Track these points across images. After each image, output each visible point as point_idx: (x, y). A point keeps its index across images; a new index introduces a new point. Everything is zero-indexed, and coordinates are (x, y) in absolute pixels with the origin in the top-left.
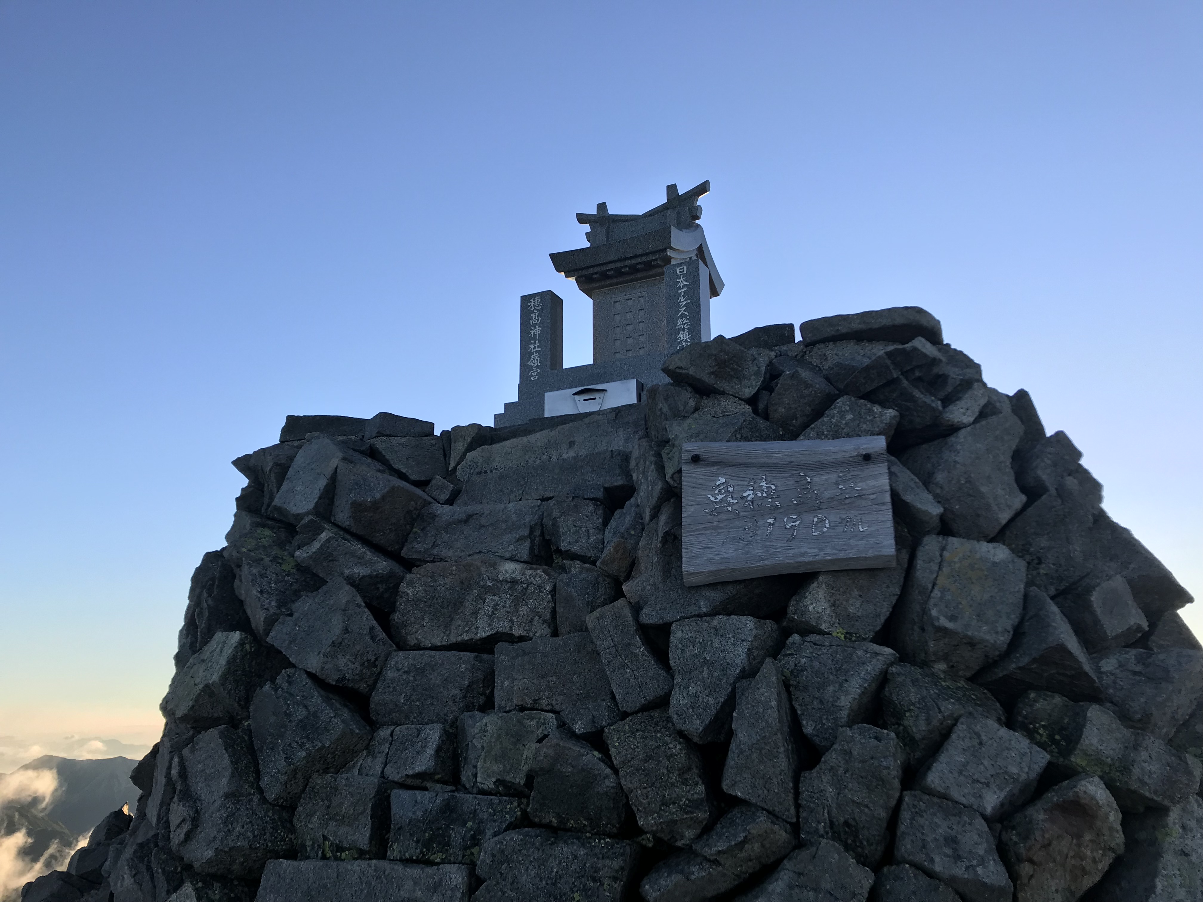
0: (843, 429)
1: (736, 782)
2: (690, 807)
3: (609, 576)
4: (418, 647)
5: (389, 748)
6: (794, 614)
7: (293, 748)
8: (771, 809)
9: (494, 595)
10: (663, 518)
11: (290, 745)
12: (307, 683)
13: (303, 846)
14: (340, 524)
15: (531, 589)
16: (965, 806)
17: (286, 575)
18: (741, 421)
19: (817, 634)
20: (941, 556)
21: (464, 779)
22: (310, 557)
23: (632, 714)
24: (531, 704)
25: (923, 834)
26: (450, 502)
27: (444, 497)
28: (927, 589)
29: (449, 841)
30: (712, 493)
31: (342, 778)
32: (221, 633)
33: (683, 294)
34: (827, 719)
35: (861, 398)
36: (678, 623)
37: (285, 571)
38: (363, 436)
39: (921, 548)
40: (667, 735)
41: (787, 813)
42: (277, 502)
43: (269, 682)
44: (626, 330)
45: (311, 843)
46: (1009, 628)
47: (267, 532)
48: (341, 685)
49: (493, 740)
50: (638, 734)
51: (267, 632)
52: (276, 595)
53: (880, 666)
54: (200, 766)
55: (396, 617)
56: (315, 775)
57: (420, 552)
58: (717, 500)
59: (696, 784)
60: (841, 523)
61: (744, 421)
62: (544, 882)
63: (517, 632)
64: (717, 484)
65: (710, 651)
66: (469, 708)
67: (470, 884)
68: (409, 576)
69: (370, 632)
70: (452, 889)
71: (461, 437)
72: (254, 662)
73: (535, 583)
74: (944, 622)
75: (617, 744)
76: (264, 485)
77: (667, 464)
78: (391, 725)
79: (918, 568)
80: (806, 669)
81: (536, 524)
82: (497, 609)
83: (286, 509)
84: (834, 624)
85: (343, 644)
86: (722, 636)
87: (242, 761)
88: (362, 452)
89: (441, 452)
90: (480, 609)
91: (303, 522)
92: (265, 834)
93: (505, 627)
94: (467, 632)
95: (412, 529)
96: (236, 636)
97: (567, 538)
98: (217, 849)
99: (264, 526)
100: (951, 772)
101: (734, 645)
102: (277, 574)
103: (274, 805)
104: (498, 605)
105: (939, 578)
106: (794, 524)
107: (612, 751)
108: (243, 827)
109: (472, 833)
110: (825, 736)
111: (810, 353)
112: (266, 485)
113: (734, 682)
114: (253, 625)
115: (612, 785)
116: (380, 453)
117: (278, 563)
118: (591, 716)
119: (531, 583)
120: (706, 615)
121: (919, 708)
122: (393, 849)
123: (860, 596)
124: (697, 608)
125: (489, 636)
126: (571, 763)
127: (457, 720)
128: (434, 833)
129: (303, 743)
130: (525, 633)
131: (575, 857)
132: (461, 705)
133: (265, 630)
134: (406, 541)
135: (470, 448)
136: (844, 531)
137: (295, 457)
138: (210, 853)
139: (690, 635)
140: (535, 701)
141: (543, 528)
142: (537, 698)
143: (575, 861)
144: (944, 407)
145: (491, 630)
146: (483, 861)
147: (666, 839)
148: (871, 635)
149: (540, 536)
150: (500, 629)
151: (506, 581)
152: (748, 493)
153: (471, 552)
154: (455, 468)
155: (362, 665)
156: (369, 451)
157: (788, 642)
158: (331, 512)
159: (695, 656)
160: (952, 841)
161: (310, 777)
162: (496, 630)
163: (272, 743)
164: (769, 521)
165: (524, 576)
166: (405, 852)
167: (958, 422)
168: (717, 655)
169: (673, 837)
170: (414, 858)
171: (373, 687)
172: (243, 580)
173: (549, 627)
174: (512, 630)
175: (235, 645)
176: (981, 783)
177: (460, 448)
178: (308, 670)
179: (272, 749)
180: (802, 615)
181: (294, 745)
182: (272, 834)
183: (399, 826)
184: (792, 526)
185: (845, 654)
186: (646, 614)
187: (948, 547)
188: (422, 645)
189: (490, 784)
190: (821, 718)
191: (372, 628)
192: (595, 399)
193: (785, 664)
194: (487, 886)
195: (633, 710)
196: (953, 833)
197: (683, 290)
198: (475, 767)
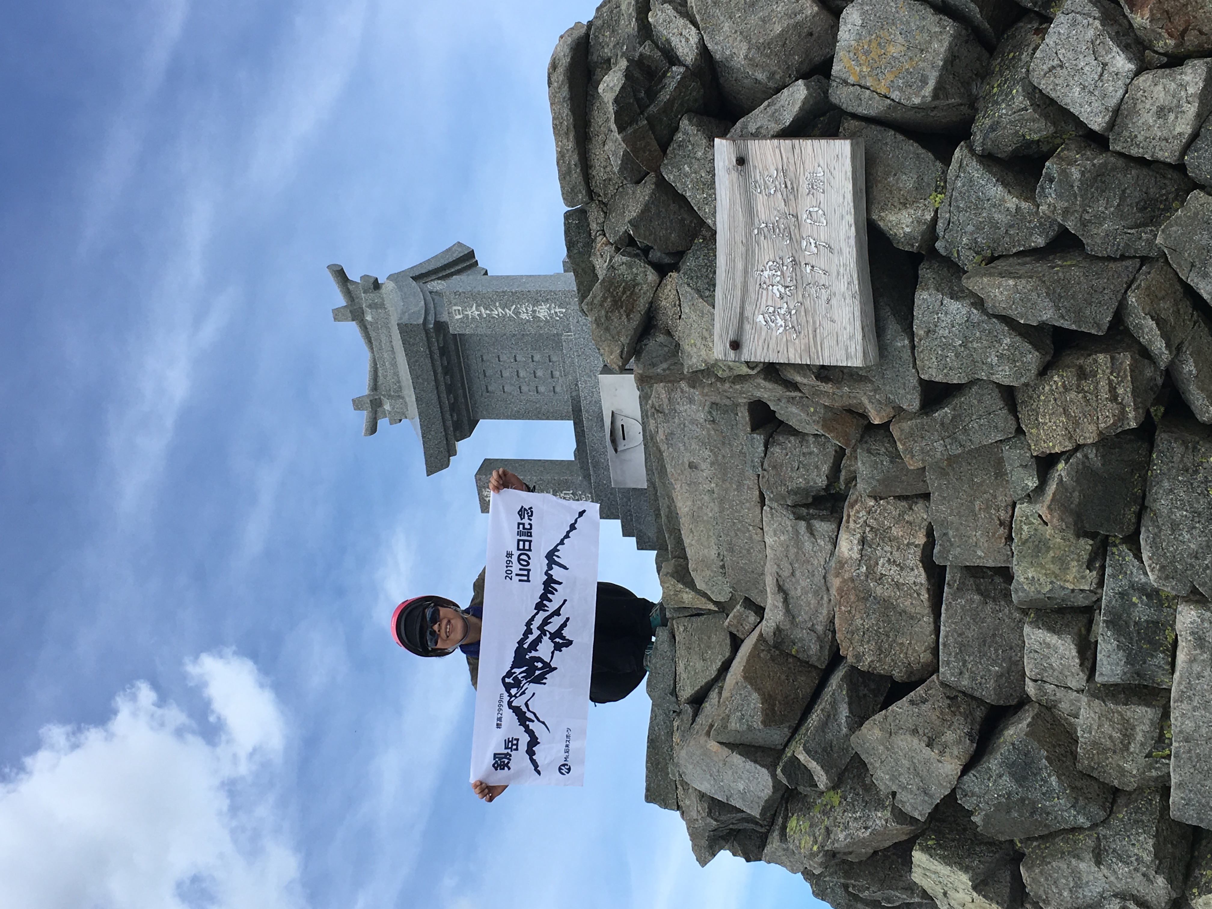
0: (702, 177)
1: (1095, 323)
2: (1119, 372)
3: (862, 437)
4: (935, 651)
5: (1051, 684)
6: (913, 246)
7: (1047, 791)
8: (1125, 286)
9: (878, 564)
10: (798, 379)
11: (1044, 794)
12: (974, 775)
13: (1157, 778)
14: (786, 739)
15: (871, 522)
16: (1126, 92)
17: (845, 800)
18: (689, 289)
19: (936, 224)
20: (853, 85)
21: (1087, 603)
22: (827, 772)
23: (1019, 424)
24: (1004, 529)
25: (1154, 139)
26: (760, 611)
27: (752, 618)
28: (890, 105)
29: (1153, 622)
30: (774, 329)
31: (1082, 737)
32: (913, 874)
33: (488, 312)
34: (1029, 222)
35: (664, 152)
36: (920, 372)
37: (840, 802)
38: (674, 712)
39: (844, 107)
40: (1043, 389)
41: (1130, 269)
42: (756, 813)
43: (972, 818)
44: (524, 378)
45: (1153, 771)
46: (937, 18)
47: (792, 823)
48: (977, 737)
49: (1044, 571)
50: (1041, 420)
51: (913, 820)
52: (869, 811)
53: (974, 163)
54: (1065, 894)
55: (898, 674)
56: (1079, 767)
57: (821, 647)
58: (783, 324)
59: (1095, 361)
60: (813, 194)
61: (689, 285)
62: (1197, 525)
63: (921, 539)
64: (765, 323)
65: (952, 339)
66: (1007, 595)
67: (1197, 602)
68: (850, 659)
69: (917, 704)
70: (1203, 621)
71: (676, 595)
72: (947, 836)
73: (865, 518)
74: (928, 91)
75: (1051, 444)
76: (731, 829)
77: (736, 372)
78: (1024, 681)
79: (866, 112)
80: (975, 238)
81: (794, 513)
82: (894, 561)
83: (766, 801)
84: (925, 205)
85: (930, 735)
86: (936, 326)
87: (1061, 846)
88: (696, 714)
89: (694, 619)
90: (893, 580)
91: (785, 781)
92: (1142, 821)
93: (915, 552)
94: (919, 595)
95: (793, 655)
96: (918, 856)
97: (813, 479)
98: (1156, 872)
99: (784, 828)
100: (1090, 103)
101: (946, 313)
102: (845, 811)
103: (1111, 811)
104: (889, 559)
105: (879, 91)
106: (813, 245)
107: (1057, 450)
108: (1133, 845)
109: (1144, 598)
110: (1048, 226)
111: (600, 196)
112: (731, 826)
113: (987, 316)
114: (904, 838)
115: (1094, 451)
116: (697, 692)
117: (831, 809)
118: (1020, 469)
119: (865, 522)
120: (912, 341)
121: (1021, 127)
122: (1161, 681)
123: (895, 175)
124: (905, 350)
125: (925, 571)
126: (1070, 493)
127: (1021, 609)
128: (1143, 639)
129: (1042, 780)
130: (924, 531)
131: (1171, 491)
132: (1003, 603)
133: (912, 825)
134: (807, 662)
135: (691, 584)
136: (824, 192)
137: (699, 791)
138: (1161, 881)
139: (934, 359)
140: (1002, 524)
141: (798, 505)
142: (998, 522)
143: (1176, 491)
144: (680, 63)
145: (918, 568)
146: (1173, 588)
147: (1154, 396)
148: (939, 164)
149: (808, 509)
150: (918, 558)
151: (862, 550)
152: (775, 291)
153: (824, 588)
154: (715, 603)
155: (954, 714)
156: (695, 705)
157: (945, 254)
158: (771, 749)
159: (957, 356)
160: (1162, 112)
161: (1081, 772)
162: (918, 562)
163: (1040, 815)
164: (808, 271)
165: (857, 530)
166: (1164, 669)
167: (697, 48)
168: (957, 332)
169: (1152, 389)
170: (1170, 659)
171: (980, 701)
172: (850, 850)
173: (916, 503)
174: (919, 545)
175: (928, 857)
176: (1103, 72)
177: (690, 596)
178: (959, 773)
179: (1048, 814)
180: (915, 239)
181: (1044, 789)
182: (1143, 814)
183: (1135, 676)
184: (816, 247)
185: (959, 198)
186: (909, 405)
187: (844, 76)
188: (932, 646)
189: (1092, 576)
190: (1028, 228)
191: (912, 702)
192: (622, 426)
193: (969, 260)
194: (1199, 585)
195: (1014, 423)
196: (1154, 109)
197: (483, 310)
198: (1073, 591)
